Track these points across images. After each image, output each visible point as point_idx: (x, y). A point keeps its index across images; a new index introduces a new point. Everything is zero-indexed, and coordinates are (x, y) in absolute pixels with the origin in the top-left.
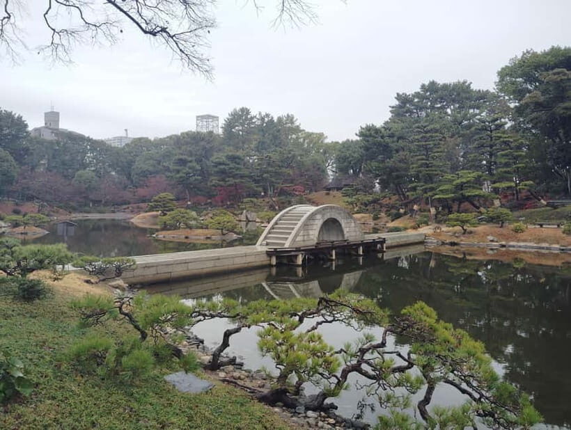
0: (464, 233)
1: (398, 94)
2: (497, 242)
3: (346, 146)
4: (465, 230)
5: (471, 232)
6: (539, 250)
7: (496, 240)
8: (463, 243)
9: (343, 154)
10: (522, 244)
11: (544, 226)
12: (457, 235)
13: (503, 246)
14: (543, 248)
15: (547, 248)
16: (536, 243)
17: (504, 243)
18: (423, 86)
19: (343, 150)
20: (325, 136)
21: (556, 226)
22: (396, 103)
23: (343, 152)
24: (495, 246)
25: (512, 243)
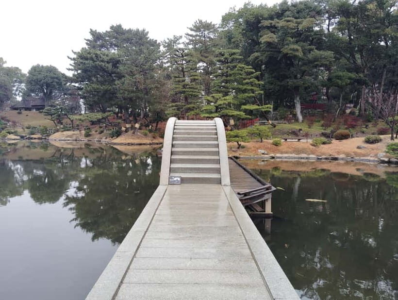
0: (238, 148)
1: (91, 30)
2: (267, 154)
3: (38, 70)
4: (240, 145)
5: (243, 147)
6: (300, 160)
7: (266, 153)
8: (242, 156)
9: (34, 77)
10: (286, 155)
11: (288, 140)
12: (233, 149)
13: (273, 158)
14: (303, 158)
15: (307, 158)
16: (296, 154)
17: (273, 155)
18: (112, 27)
19: (35, 74)
20: (4, 61)
21: (297, 140)
22: (90, 37)
23: (34, 75)
24: (266, 158)
25: (278, 155)
